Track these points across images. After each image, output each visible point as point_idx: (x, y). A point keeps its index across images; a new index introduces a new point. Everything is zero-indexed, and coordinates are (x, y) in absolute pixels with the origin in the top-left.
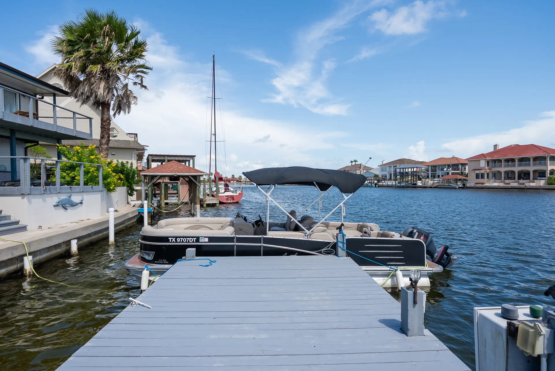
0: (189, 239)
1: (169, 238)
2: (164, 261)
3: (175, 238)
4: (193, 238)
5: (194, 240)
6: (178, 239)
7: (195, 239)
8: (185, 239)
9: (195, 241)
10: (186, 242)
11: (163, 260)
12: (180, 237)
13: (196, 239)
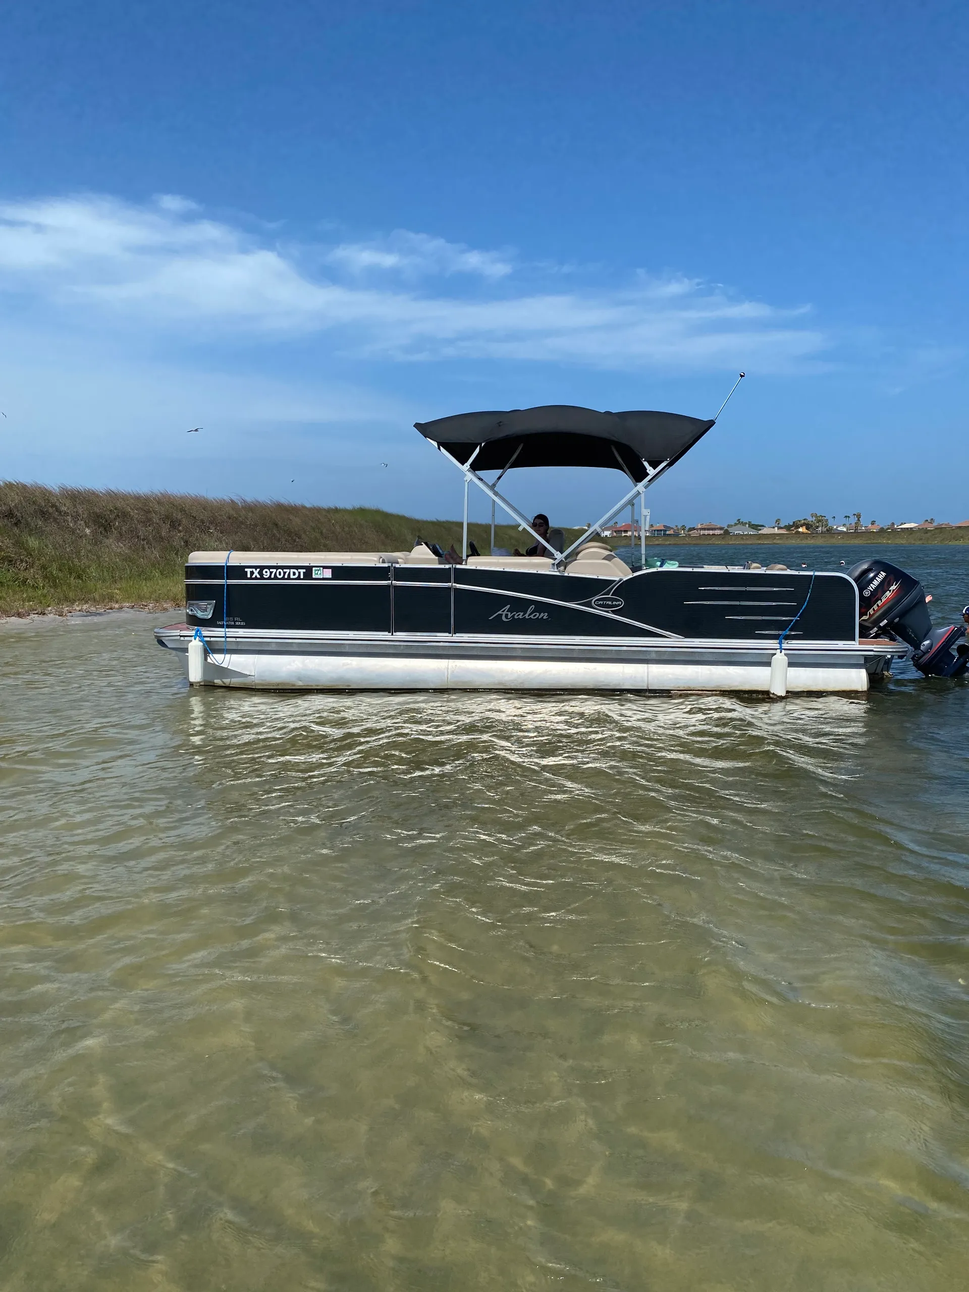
0: (290, 572)
1: (246, 570)
2: (237, 621)
3: (258, 570)
4: (299, 570)
5: (299, 573)
6: (266, 572)
7: (302, 571)
8: (280, 572)
9: (302, 577)
10: (283, 578)
11: (234, 619)
12: (269, 567)
13: (304, 570)
